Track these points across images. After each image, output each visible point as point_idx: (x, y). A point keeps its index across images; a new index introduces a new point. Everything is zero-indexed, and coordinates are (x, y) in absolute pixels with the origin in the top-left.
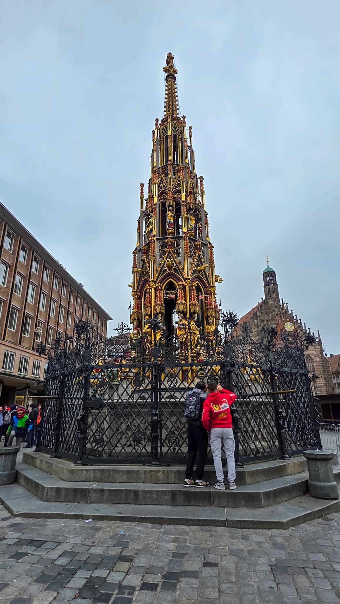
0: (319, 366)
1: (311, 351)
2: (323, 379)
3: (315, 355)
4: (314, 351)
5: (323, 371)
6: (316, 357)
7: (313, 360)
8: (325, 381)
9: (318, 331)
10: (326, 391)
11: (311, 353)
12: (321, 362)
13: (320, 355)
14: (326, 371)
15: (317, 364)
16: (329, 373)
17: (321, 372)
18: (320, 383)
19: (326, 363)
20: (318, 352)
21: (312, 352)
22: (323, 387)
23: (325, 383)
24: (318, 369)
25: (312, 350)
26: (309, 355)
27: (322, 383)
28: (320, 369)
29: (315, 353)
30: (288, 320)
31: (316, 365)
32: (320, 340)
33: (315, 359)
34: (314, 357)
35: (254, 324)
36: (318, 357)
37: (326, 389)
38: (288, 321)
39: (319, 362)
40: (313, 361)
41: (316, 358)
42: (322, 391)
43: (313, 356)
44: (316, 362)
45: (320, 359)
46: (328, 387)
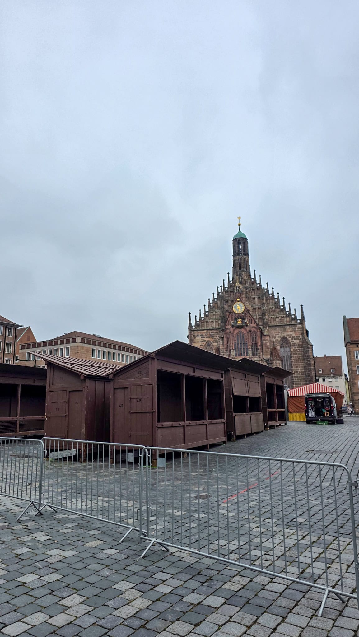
0: (298, 350)
1: (288, 332)
2: (302, 367)
3: (294, 337)
4: (293, 332)
5: (303, 356)
6: (295, 339)
7: (290, 343)
8: (305, 369)
9: (302, 306)
10: (305, 381)
11: (288, 335)
12: (301, 345)
13: (301, 337)
14: (305, 356)
15: (296, 347)
16: (308, 358)
17: (301, 358)
18: (297, 372)
19: (306, 346)
20: (298, 332)
21: (291, 333)
22: (301, 377)
23: (304, 372)
24: (296, 354)
25: (290, 331)
26: (286, 337)
27: (301, 371)
28: (299, 354)
29: (294, 335)
30: (238, 299)
31: (293, 350)
32: (303, 317)
33: (293, 341)
34: (292, 339)
35: (218, 305)
36: (298, 339)
37: (305, 379)
38: (238, 301)
39: (299, 345)
40: (291, 345)
41: (295, 341)
42: (299, 381)
43: (290, 339)
44: (295, 345)
45: (300, 341)
46: (307, 376)
